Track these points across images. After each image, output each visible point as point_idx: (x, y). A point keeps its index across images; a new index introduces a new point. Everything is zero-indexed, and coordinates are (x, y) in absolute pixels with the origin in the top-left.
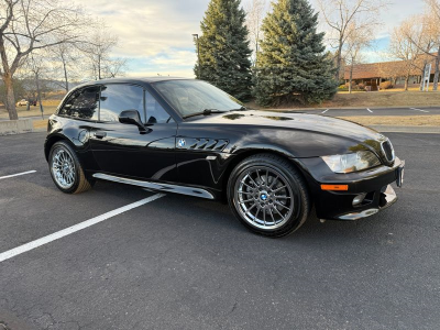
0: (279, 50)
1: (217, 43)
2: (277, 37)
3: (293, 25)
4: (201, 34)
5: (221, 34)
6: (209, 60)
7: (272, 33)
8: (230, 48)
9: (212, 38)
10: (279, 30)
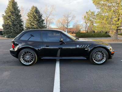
0: (34, 22)
1: (12, 18)
2: (32, 19)
3: (37, 16)
4: (5, 15)
5: (13, 15)
6: (8, 23)
7: (31, 18)
8: (16, 20)
9: (9, 17)
10: (33, 17)
